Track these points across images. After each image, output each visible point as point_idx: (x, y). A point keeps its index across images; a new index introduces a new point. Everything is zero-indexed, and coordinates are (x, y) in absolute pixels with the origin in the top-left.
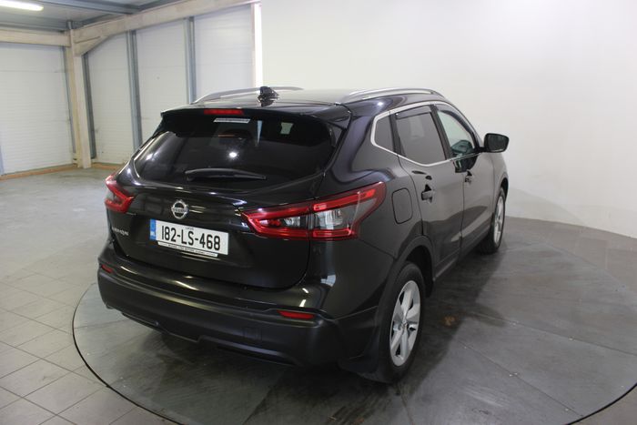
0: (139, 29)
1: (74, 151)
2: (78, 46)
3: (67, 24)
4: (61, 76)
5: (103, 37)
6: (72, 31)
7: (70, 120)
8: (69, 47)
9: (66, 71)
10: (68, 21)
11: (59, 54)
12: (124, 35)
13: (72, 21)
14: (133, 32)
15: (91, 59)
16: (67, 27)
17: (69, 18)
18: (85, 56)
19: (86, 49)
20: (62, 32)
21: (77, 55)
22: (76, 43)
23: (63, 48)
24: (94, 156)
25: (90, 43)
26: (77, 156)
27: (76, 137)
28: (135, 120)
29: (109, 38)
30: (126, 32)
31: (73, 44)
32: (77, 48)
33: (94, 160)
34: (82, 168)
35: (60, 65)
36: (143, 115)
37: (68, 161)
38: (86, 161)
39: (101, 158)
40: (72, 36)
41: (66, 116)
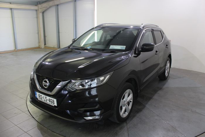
0: (59, 4)
1: (39, 43)
2: (41, 9)
3: (38, 3)
4: (36, 19)
5: (48, 7)
6: (39, 5)
7: (38, 33)
8: (38, 10)
9: (37, 18)
10: (38, 2)
11: (35, 12)
12: (55, 6)
13: (39, 2)
14: (58, 5)
15: (45, 14)
16: (38, 4)
17: (38, 1)
18: (43, 13)
19: (43, 11)
20: (36, 5)
21: (40, 12)
22: (40, 9)
23: (36, 10)
24: (45, 44)
25: (44, 9)
26: (40, 44)
27: (40, 38)
28: (58, 33)
29: (50, 7)
30: (55, 5)
31: (39, 9)
32: (40, 10)
33: (45, 46)
34: (41, 48)
35: (35, 16)
36: (60, 31)
37: (37, 46)
38: (43, 46)
39: (47, 45)
40: (39, 7)
41: (37, 32)
